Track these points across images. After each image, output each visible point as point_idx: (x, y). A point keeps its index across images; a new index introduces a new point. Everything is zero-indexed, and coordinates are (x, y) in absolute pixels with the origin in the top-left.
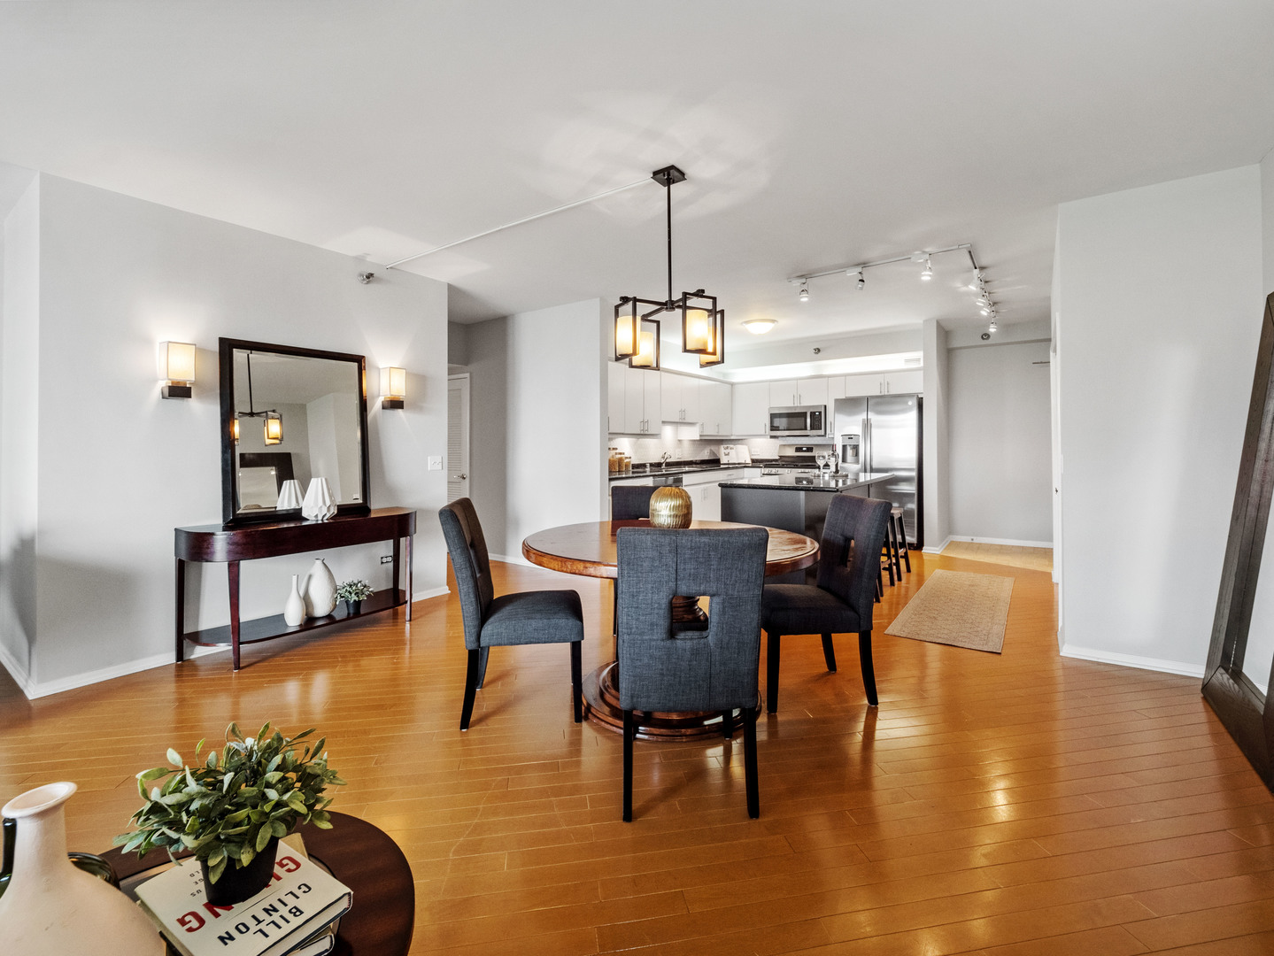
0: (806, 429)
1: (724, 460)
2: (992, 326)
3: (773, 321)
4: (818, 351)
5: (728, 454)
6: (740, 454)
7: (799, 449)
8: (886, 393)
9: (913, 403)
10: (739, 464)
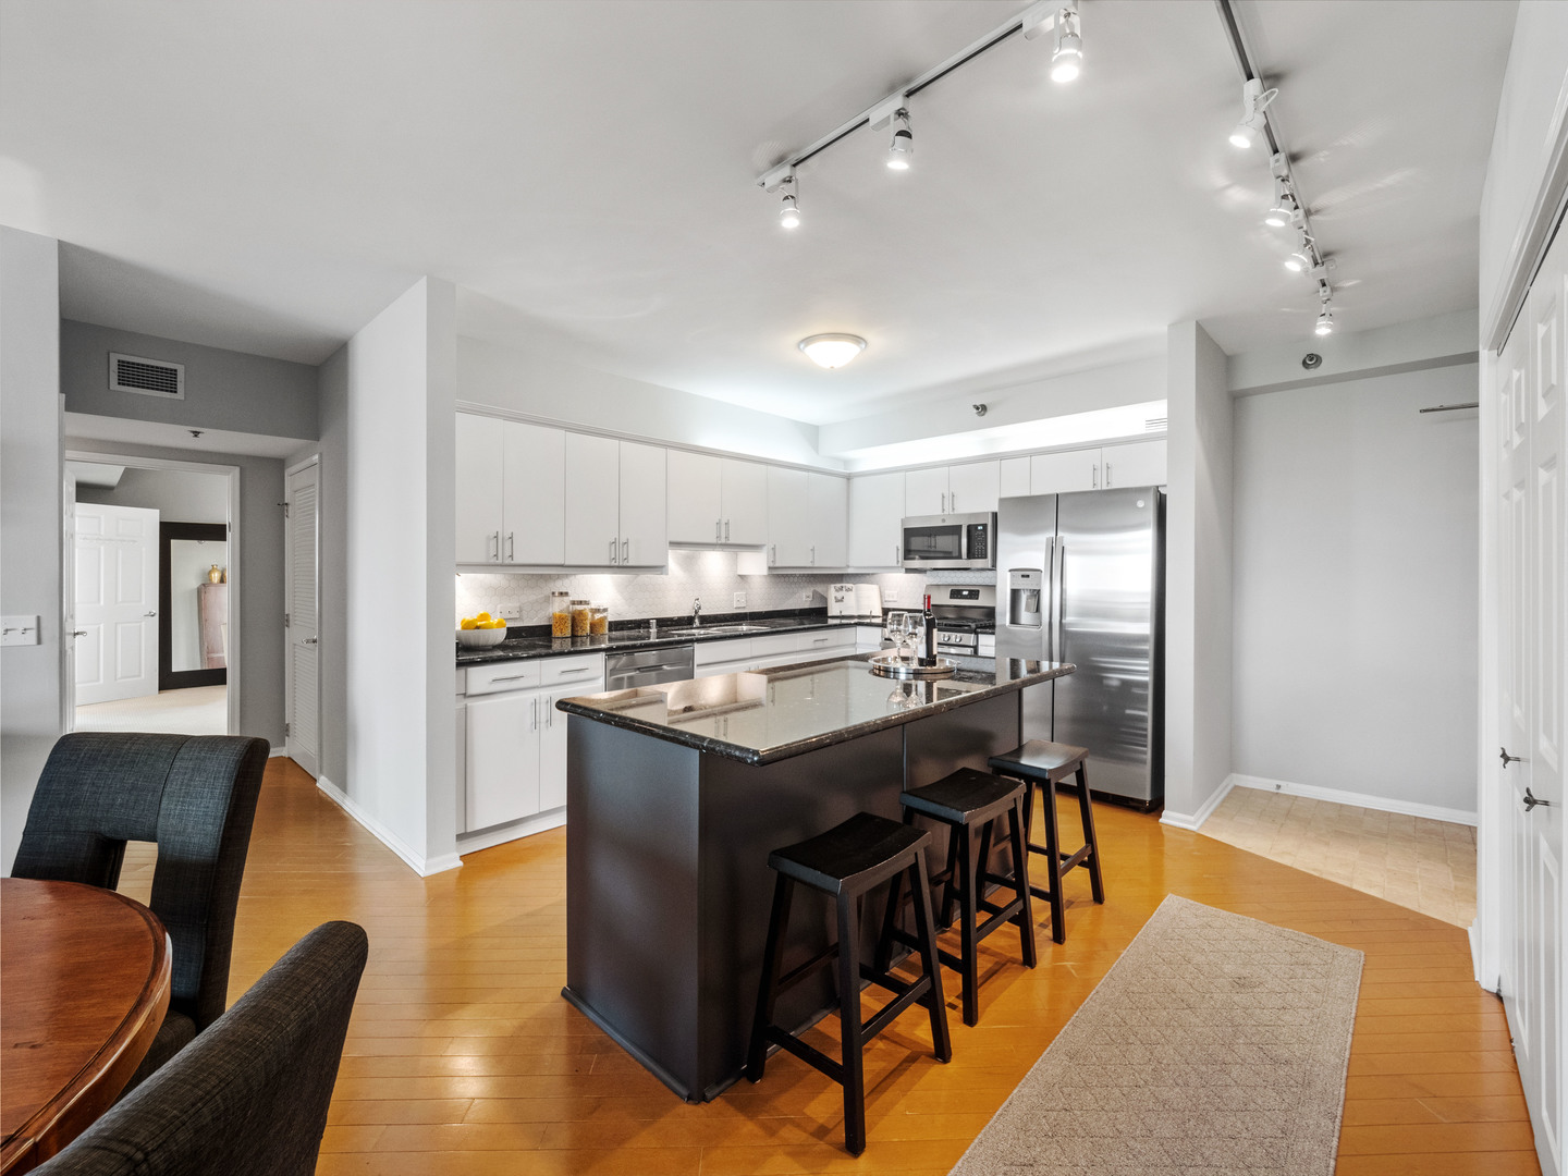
0: (960, 557)
1: (834, 610)
2: (1321, 321)
3: (857, 339)
4: (982, 409)
5: (842, 600)
6: (864, 599)
7: (956, 594)
8: (1105, 488)
9: (1147, 507)
10: (860, 617)
